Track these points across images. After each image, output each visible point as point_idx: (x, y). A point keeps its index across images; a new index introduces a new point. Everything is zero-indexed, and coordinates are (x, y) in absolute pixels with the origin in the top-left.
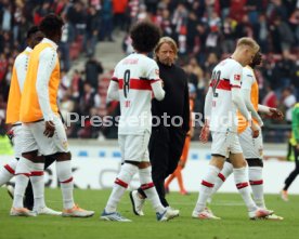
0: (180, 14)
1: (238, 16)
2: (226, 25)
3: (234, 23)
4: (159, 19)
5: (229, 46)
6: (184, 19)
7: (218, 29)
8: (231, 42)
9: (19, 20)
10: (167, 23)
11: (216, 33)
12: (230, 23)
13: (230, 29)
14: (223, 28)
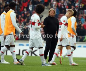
0: (66, 2)
1: (84, 3)
2: (80, 6)
3: (83, 5)
4: (60, 3)
5: (81, 12)
6: (67, 4)
7: (78, 7)
8: (82, 11)
9: (17, 4)
10: (62, 5)
11: (77, 8)
12: (82, 5)
13: (82, 7)
14: (79, 6)
